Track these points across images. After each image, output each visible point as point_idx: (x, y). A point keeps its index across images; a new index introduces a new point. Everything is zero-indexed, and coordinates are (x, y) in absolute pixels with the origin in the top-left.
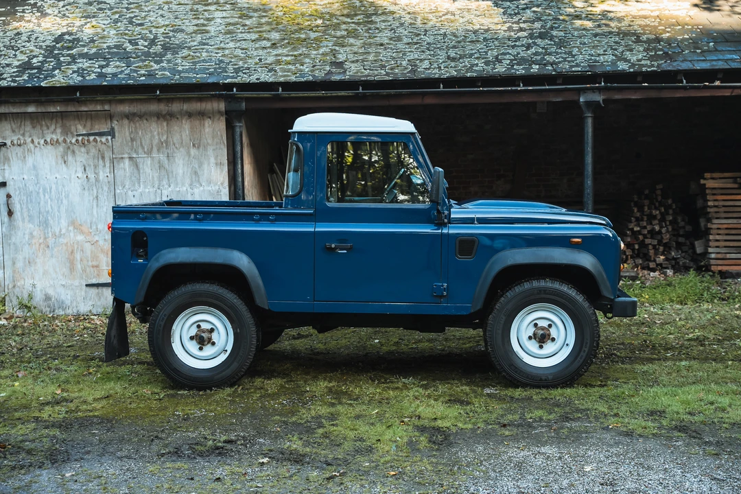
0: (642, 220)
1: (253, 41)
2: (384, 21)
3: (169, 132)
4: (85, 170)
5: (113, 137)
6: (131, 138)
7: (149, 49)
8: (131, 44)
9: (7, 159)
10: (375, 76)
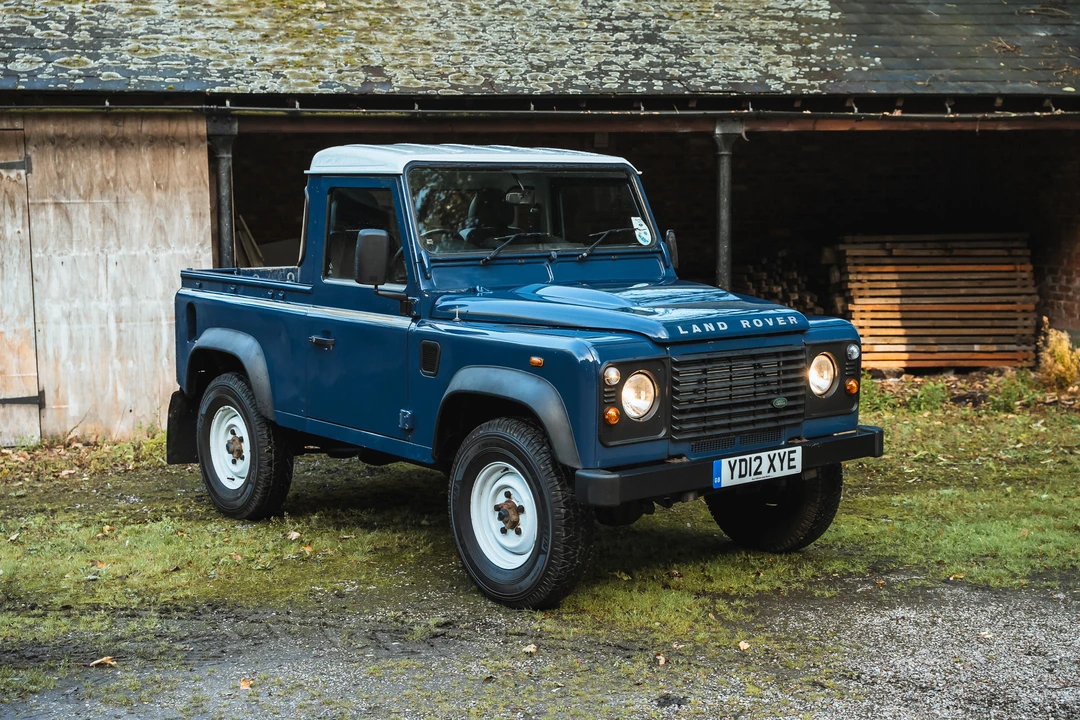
1: (231, 30)
2: (417, 9)
3: (118, 165)
5: (29, 170)
6: (58, 174)
7: (70, 35)
8: (38, 27)
10: (437, 89)
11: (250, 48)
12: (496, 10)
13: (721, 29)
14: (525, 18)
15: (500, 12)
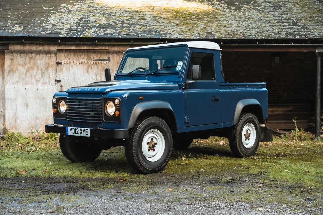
1: (167, 23)
2: (222, 18)
4: (96, 76)
5: (110, 61)
6: (117, 62)
7: (122, 25)
8: (114, 23)
9: (62, 70)
10: (228, 38)
11: (173, 28)
12: (246, 18)
13: (317, 22)
14: (255, 20)
15: (247, 18)
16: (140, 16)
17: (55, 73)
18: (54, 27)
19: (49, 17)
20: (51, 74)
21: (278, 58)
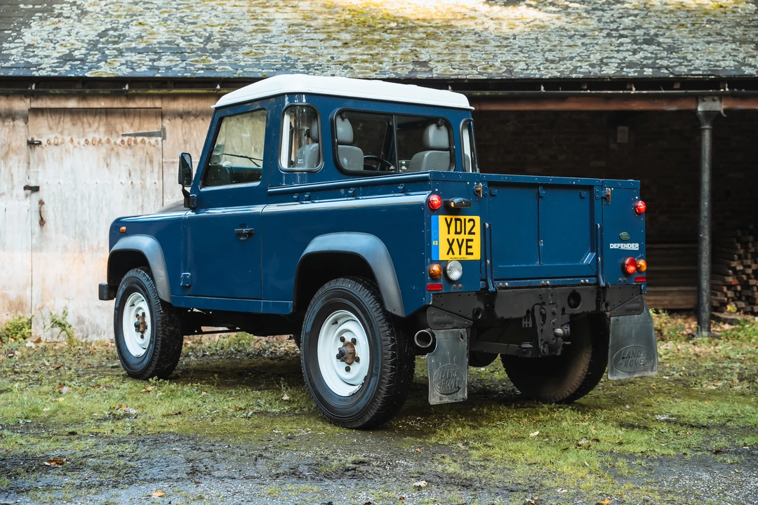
0: (746, 258)
1: (321, 41)
4: (130, 175)
5: (164, 138)
6: (184, 140)
7: (205, 45)
8: (186, 41)
9: (41, 161)
10: (466, 75)
11: (332, 51)
12: (528, 25)
13: (709, 35)
14: (549, 30)
15: (530, 27)
16: (257, 22)
17: (25, 170)
18: (29, 51)
19: (25, 28)
20: (15, 171)
21: (626, 129)
